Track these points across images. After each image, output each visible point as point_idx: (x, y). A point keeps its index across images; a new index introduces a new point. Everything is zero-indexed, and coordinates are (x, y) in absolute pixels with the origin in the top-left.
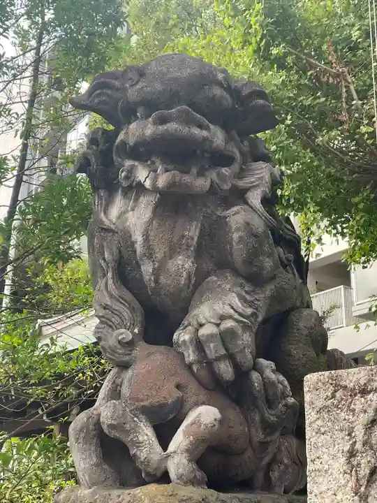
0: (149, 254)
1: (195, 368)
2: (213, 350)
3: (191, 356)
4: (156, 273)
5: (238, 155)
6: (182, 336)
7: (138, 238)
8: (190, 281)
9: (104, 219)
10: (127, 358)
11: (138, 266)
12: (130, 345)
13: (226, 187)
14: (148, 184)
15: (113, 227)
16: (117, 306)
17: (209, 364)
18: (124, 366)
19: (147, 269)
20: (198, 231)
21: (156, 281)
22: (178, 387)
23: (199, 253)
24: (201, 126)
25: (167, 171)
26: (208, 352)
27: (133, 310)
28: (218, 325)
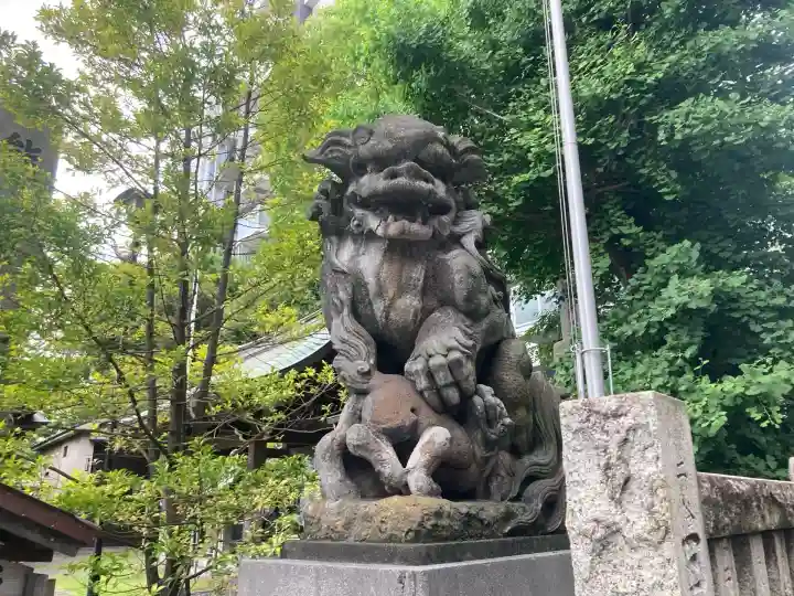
0: (380, 294)
1: (426, 394)
2: (442, 378)
3: (422, 383)
4: (387, 310)
5: (453, 204)
6: (413, 366)
7: (370, 280)
8: (416, 317)
9: (336, 261)
10: (365, 386)
11: (370, 303)
12: (367, 374)
13: (446, 233)
14: (380, 232)
15: (345, 269)
16: (354, 340)
17: (438, 391)
18: (363, 393)
19: (379, 307)
20: (423, 272)
21: (387, 318)
22: (413, 410)
23: (424, 292)
24: (427, 181)
25: (396, 220)
26: (437, 379)
27: (367, 343)
28: (446, 356)
